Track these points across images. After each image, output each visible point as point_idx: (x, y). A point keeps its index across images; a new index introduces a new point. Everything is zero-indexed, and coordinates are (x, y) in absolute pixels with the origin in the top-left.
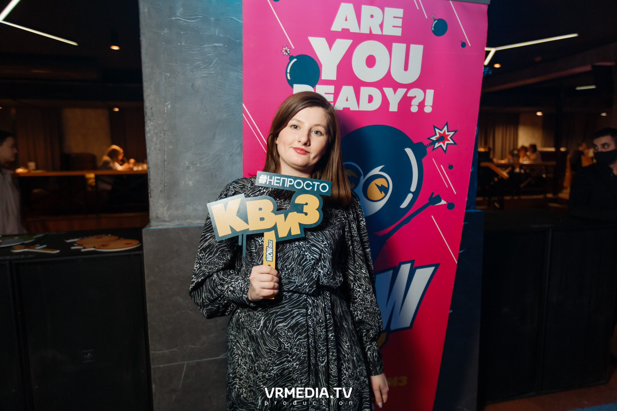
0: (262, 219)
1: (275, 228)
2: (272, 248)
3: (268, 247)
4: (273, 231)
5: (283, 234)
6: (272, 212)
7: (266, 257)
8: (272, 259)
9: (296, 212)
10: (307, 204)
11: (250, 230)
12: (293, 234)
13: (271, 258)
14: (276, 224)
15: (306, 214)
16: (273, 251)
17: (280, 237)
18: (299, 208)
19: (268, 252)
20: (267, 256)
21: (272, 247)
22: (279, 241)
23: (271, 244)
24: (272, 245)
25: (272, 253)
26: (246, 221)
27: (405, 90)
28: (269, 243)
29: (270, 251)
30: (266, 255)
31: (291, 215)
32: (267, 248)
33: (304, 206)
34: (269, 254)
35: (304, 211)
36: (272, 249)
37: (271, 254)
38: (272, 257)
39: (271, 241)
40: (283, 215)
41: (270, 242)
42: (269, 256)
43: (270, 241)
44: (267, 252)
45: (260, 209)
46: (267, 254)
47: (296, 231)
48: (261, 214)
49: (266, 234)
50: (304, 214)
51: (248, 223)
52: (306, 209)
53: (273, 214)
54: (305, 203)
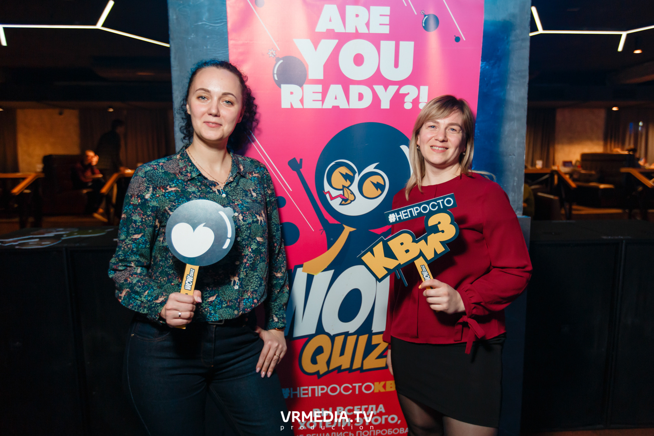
0: (407, 251)
1: (421, 254)
2: (426, 271)
3: (423, 271)
4: (421, 257)
5: (430, 256)
6: (412, 242)
9: (433, 234)
10: (439, 223)
14: (421, 251)
15: (443, 231)
17: (429, 259)
18: (435, 229)
22: (429, 263)
25: (428, 275)
26: (395, 258)
27: (397, 87)
29: (425, 274)
30: (424, 278)
31: (429, 238)
32: (422, 273)
33: (438, 225)
34: (426, 276)
35: (440, 230)
36: (427, 272)
37: (428, 276)
38: (430, 278)
39: (423, 265)
40: (423, 241)
41: (423, 267)
44: (423, 276)
45: (402, 244)
47: (441, 249)
48: (405, 247)
49: (416, 262)
50: (441, 232)
51: (397, 259)
52: (440, 227)
53: (414, 243)
54: (437, 223)
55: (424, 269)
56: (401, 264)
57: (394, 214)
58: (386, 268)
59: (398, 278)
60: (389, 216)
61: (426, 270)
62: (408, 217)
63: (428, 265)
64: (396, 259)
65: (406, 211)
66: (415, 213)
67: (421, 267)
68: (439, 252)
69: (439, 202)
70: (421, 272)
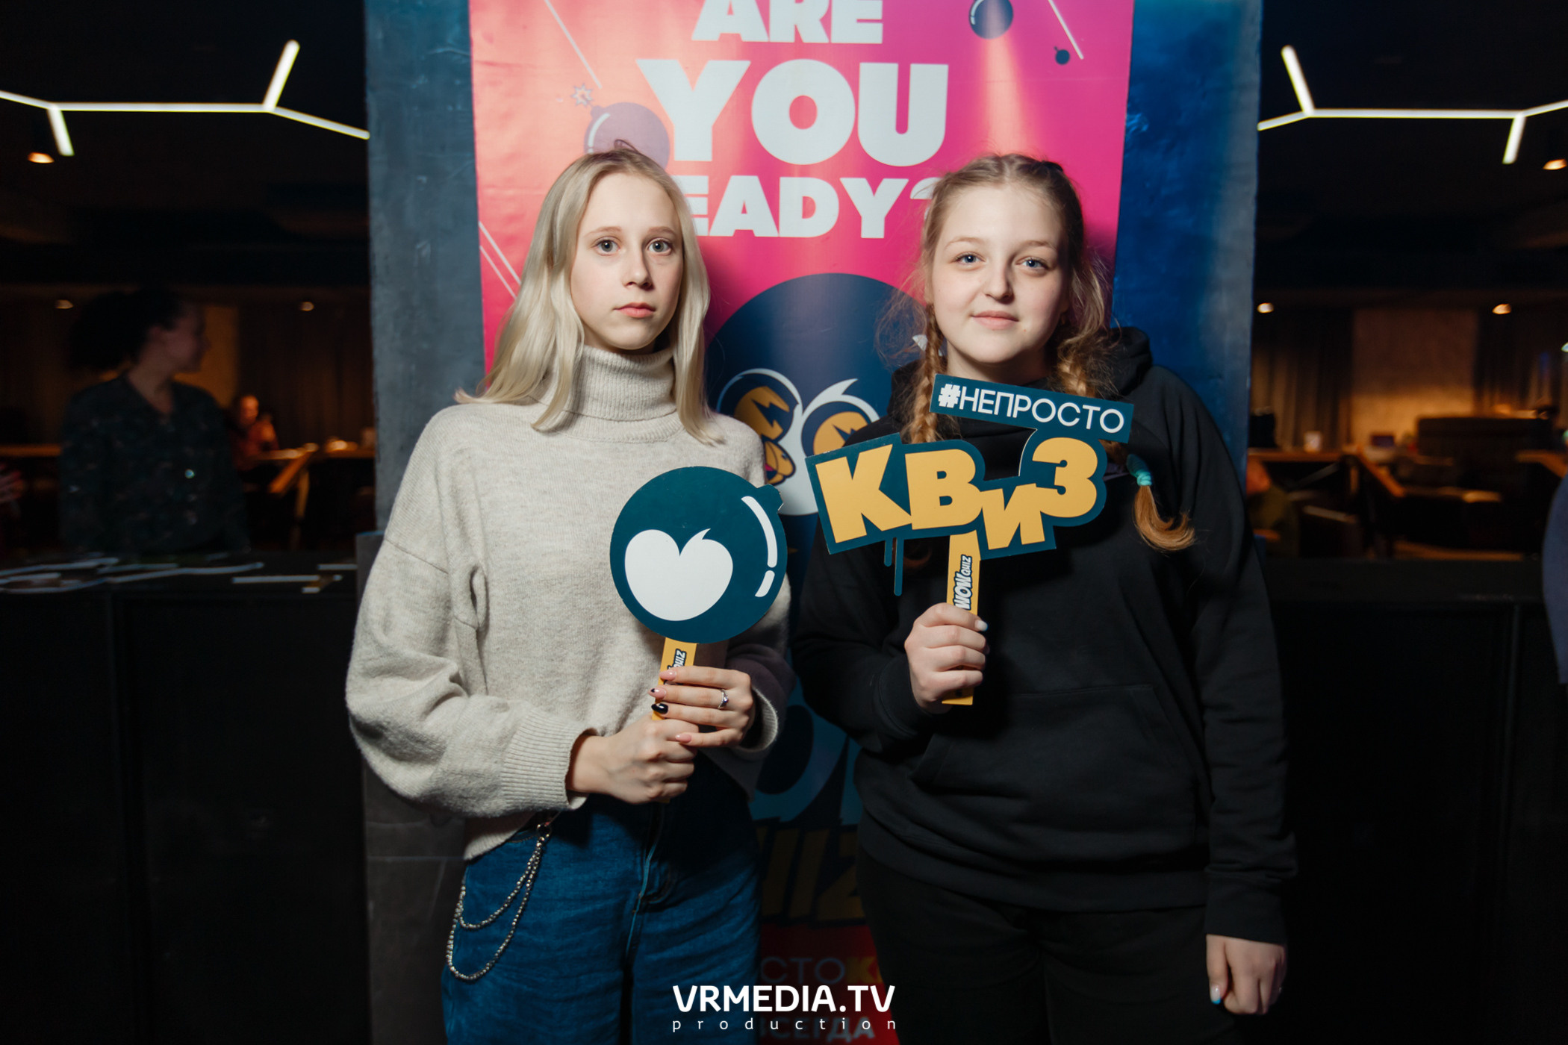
0: (946, 501)
1: (978, 525)
2: (970, 576)
3: (960, 573)
4: (974, 533)
5: (999, 539)
6: (972, 482)
7: (955, 598)
8: (970, 604)
9: (1034, 485)
10: (1063, 464)
11: (914, 528)
12: (1024, 541)
13: (968, 601)
14: (981, 515)
15: (1062, 490)
17: (991, 547)
18: (1044, 476)
19: (960, 586)
20: (957, 597)
21: (969, 574)
23: (968, 567)
24: (971, 568)
25: (970, 589)
26: (903, 502)
28: (961, 563)
29: (964, 583)
30: (955, 594)
31: (1019, 490)
32: (956, 577)
33: (1058, 469)
34: (962, 591)
35: (1056, 483)
36: (969, 579)
37: (966, 592)
38: (970, 598)
40: (999, 493)
41: (966, 561)
42: (961, 596)
43: (964, 558)
44: (956, 585)
45: (942, 475)
46: (957, 590)
47: (1034, 535)
48: (944, 488)
49: (954, 539)
50: (1056, 491)
51: (908, 510)
52: (1061, 477)
53: (975, 489)
54: (1059, 462)
55: (966, 568)
56: (914, 527)
57: (959, 387)
58: (867, 522)
59: (887, 563)
60: (944, 387)
61: (971, 572)
62: (990, 412)
63: (983, 564)
64: (906, 507)
65: (993, 393)
66: (1014, 410)
67: (962, 561)
68: (1026, 539)
69: (1088, 411)
70: (956, 572)
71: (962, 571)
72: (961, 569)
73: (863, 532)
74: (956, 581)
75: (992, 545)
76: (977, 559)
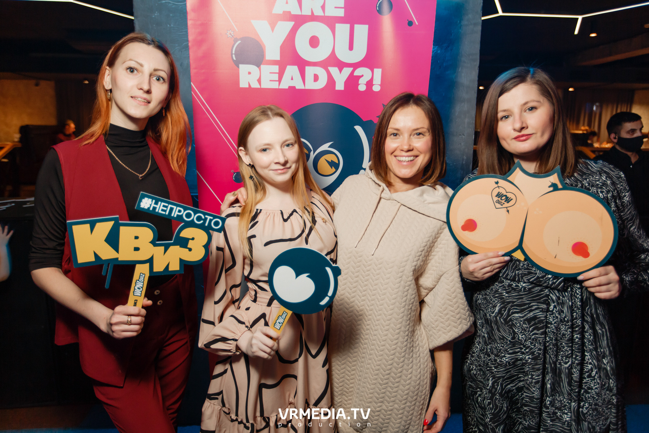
0: (137, 249)
1: (150, 261)
2: (143, 282)
4: (148, 264)
5: (159, 267)
6: (151, 242)
7: (134, 291)
8: (141, 294)
9: (179, 246)
10: (193, 239)
11: (119, 259)
13: (140, 292)
14: (152, 257)
15: (190, 250)
16: (143, 285)
18: (184, 243)
19: (138, 286)
20: (135, 290)
24: (144, 279)
25: (142, 287)
26: (116, 248)
27: (351, 69)
28: (140, 276)
29: (140, 285)
30: (135, 289)
31: (172, 248)
32: (136, 282)
34: (138, 288)
35: (189, 246)
36: (142, 283)
37: (140, 289)
38: (141, 291)
39: (143, 274)
40: (162, 248)
41: (142, 276)
42: (137, 290)
43: (141, 274)
44: (136, 286)
45: (136, 238)
46: (136, 288)
47: (175, 267)
48: (137, 243)
49: (138, 266)
50: (188, 250)
51: (118, 252)
52: (191, 244)
53: (151, 245)
54: (191, 238)
55: (142, 278)
58: (96, 255)
59: (103, 273)
61: (144, 281)
64: (117, 250)
68: (171, 269)
70: (137, 280)
71: (140, 280)
72: (139, 279)
73: (93, 259)
74: (136, 284)
75: (155, 270)
76: (148, 275)
